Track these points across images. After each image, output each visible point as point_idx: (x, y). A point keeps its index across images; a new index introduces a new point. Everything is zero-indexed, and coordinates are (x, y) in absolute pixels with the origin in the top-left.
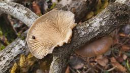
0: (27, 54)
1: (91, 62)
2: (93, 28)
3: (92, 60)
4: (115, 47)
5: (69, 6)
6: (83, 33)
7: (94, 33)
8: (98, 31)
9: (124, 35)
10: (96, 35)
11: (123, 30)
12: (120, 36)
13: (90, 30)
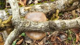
0: (3, 20)
1: (36, 43)
2: (38, 26)
3: (37, 42)
4: (51, 42)
5: (38, 10)
6: (33, 26)
7: (37, 29)
8: (39, 28)
9: (59, 39)
10: (38, 29)
11: (60, 36)
12: (57, 38)
13: (36, 26)
